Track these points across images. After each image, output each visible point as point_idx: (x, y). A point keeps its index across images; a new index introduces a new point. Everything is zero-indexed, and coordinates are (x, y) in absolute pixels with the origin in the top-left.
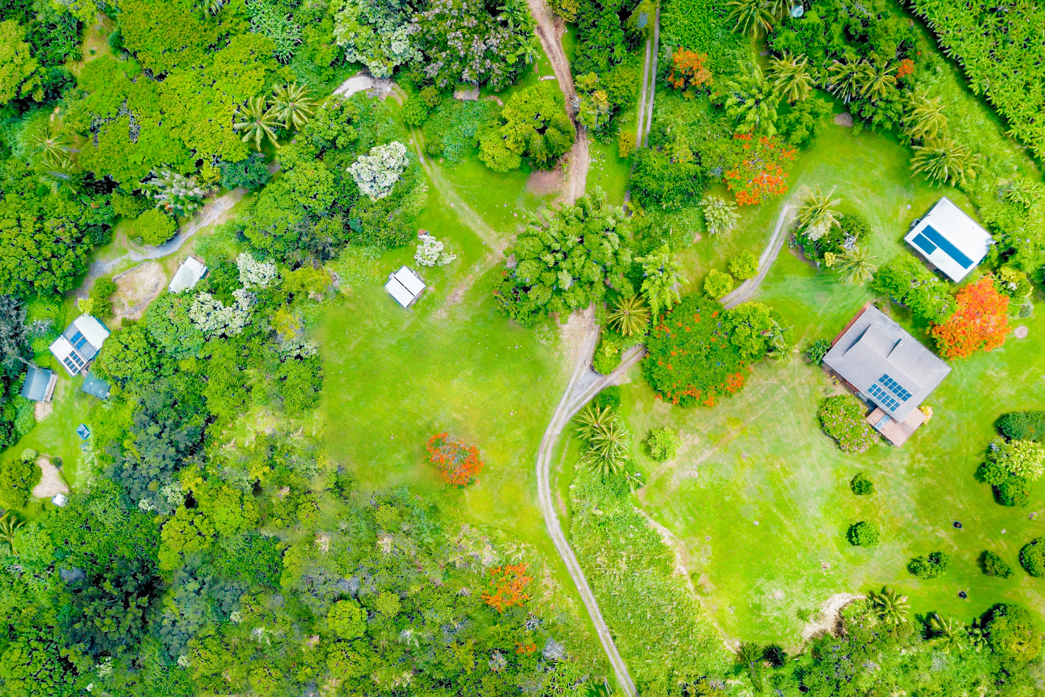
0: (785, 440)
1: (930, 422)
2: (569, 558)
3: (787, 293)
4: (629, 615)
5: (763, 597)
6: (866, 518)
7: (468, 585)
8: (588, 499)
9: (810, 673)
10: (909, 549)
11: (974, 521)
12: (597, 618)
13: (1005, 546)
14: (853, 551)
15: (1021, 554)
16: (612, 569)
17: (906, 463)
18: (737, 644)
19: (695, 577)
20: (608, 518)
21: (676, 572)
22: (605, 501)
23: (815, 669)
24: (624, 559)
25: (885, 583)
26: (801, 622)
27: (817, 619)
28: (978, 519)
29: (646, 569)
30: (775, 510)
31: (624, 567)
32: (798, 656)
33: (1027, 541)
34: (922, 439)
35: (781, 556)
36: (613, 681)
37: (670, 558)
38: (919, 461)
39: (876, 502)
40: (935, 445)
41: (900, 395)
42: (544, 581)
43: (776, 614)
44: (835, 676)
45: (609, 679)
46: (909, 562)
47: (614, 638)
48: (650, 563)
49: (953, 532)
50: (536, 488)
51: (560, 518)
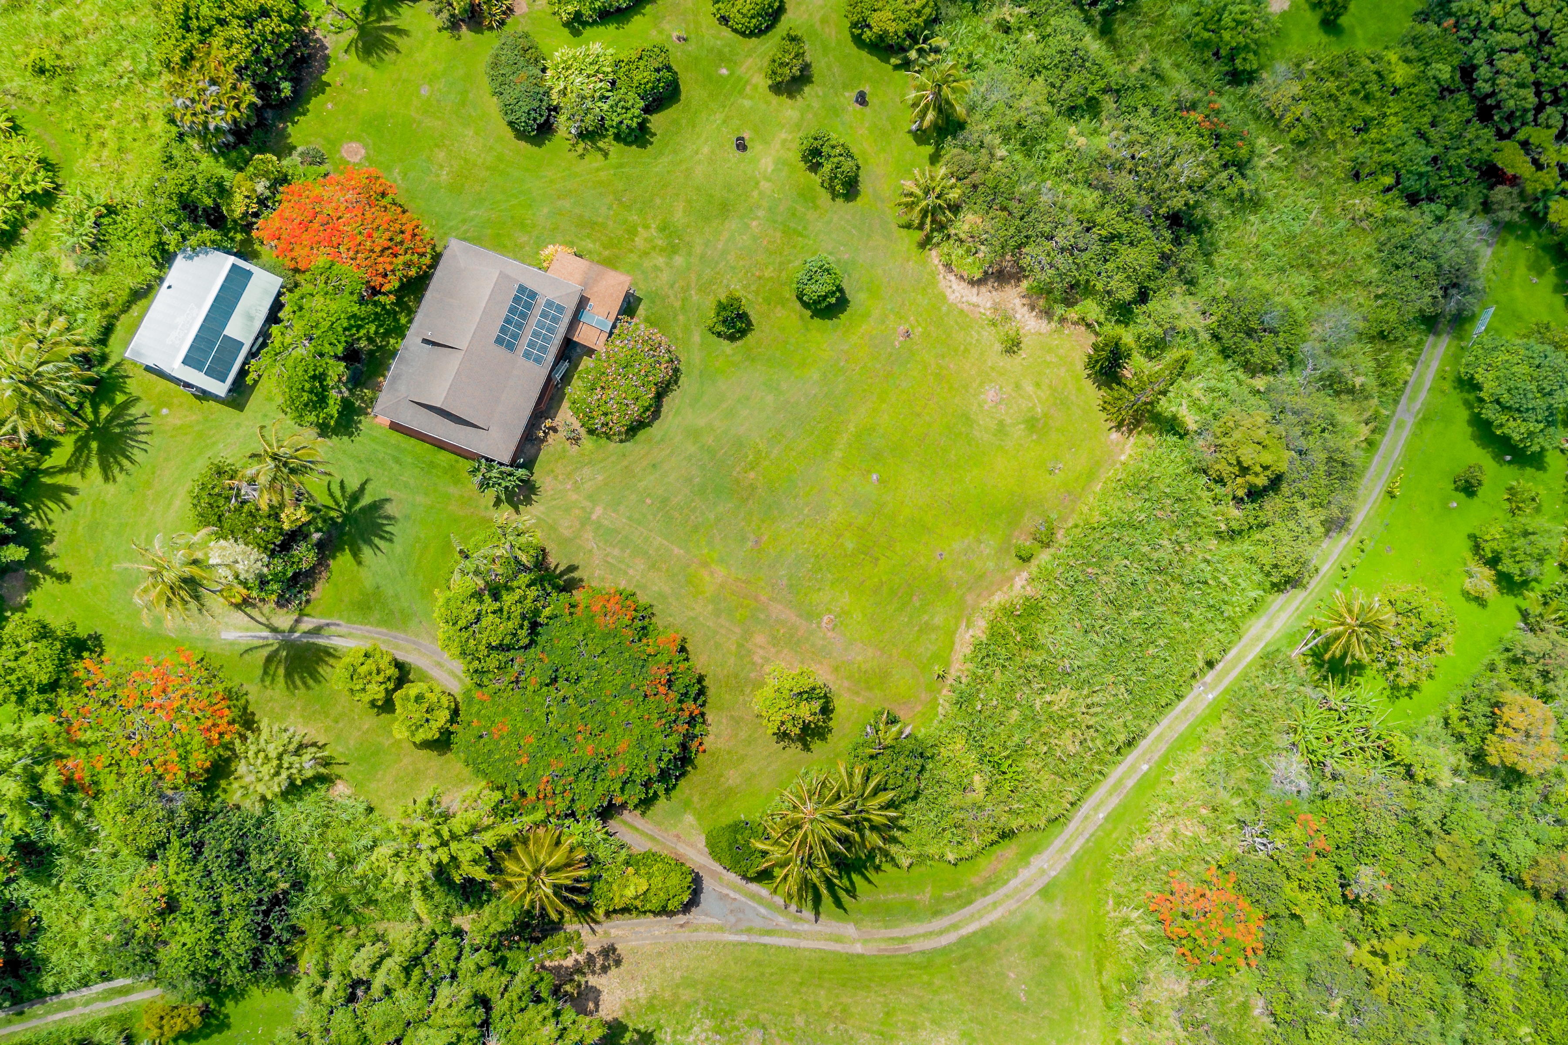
0: (697, 480)
1: (571, 244)
2: (1096, 809)
3: (403, 574)
4: (1152, 650)
5: (1009, 421)
6: (789, 294)
7: (1245, 1007)
8: (958, 815)
9: (1109, 293)
10: (816, 207)
11: (724, 122)
12: (1186, 711)
13: (750, 61)
14: (857, 297)
15: (752, 34)
16: (1080, 717)
17: (660, 261)
18: (1115, 436)
19: (1023, 554)
20: (981, 760)
21: (1029, 591)
22: (951, 776)
23: (1099, 286)
24: (1048, 697)
25: (894, 227)
26: (1025, 342)
27: (1008, 318)
28: (719, 117)
29: (1048, 651)
30: (838, 454)
31: (1065, 694)
32: (1088, 326)
33: (727, 33)
34: (605, 248)
35: (919, 415)
36: (1292, 638)
37: (1009, 612)
38: (648, 240)
39: (753, 288)
40: (611, 223)
41: (528, 306)
42: (1165, 844)
43: (1030, 389)
44: (1096, 248)
45: (1292, 644)
46: (840, 201)
47: (1210, 664)
48: (1032, 645)
49: (755, 148)
50: (985, 933)
51: (1025, 857)
